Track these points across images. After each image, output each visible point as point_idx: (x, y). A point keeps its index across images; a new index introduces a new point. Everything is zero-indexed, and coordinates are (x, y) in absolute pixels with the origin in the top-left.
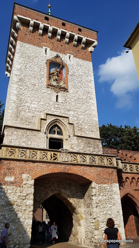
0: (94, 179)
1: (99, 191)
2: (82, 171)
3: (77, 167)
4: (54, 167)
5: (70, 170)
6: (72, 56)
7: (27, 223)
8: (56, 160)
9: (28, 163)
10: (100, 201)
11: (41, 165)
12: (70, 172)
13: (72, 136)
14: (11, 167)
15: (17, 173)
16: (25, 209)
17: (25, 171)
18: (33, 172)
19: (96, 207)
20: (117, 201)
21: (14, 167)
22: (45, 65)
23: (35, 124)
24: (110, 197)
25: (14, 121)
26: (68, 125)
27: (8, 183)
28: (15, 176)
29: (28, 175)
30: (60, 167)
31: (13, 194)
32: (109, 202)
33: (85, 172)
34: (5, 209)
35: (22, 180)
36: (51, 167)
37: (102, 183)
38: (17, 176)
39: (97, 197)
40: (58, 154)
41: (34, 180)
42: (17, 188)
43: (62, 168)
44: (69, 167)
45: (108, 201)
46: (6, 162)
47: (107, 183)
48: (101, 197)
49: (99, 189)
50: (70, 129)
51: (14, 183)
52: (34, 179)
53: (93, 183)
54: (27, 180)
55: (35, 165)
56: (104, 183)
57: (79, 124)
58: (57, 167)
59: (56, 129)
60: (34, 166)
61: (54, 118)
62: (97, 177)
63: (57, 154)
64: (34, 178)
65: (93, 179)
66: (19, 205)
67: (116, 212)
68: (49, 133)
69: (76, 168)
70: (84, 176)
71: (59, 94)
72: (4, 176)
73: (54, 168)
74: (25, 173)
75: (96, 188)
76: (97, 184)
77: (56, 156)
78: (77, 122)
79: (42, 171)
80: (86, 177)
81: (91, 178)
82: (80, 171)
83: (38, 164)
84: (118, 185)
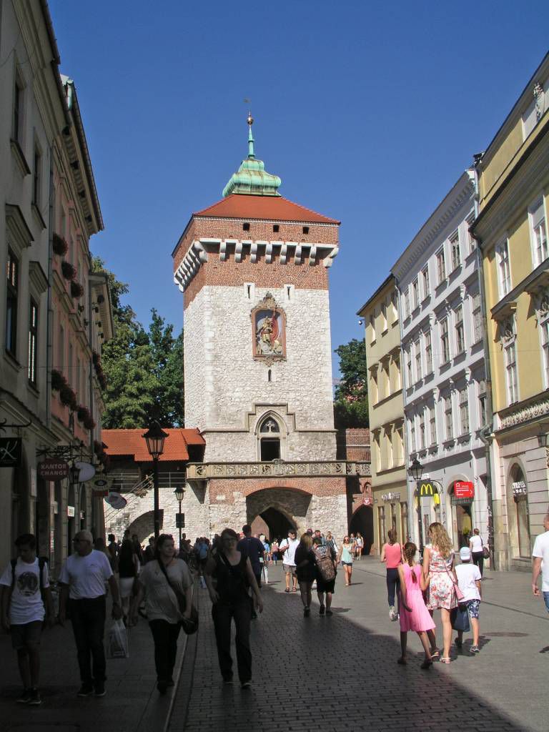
0: (315, 491)
1: (320, 504)
3: (294, 479)
5: (286, 483)
6: (292, 287)
8: (269, 473)
9: (238, 480)
10: (321, 515)
11: (252, 480)
12: (285, 486)
13: (292, 432)
14: (221, 486)
15: (227, 491)
17: (235, 488)
18: (244, 489)
20: (342, 514)
21: (224, 485)
22: (249, 320)
23: (241, 423)
24: (333, 510)
26: (286, 416)
27: (219, 502)
28: (225, 494)
29: (239, 493)
30: (273, 481)
31: (225, 512)
32: (331, 516)
33: (304, 485)
34: (220, 526)
35: (233, 498)
36: (263, 482)
37: (325, 495)
38: (228, 494)
39: (317, 511)
40: (271, 466)
41: (246, 498)
43: (276, 483)
44: (283, 480)
45: (330, 514)
46: (215, 481)
47: (331, 495)
48: (322, 511)
49: (321, 502)
50: (289, 422)
51: (226, 501)
53: (313, 496)
54: (239, 498)
56: (327, 495)
57: (302, 412)
58: (270, 482)
59: (270, 424)
60: (245, 483)
61: (266, 410)
62: (318, 489)
64: (245, 495)
65: (313, 492)
66: (233, 522)
67: (339, 527)
68: (261, 432)
69: (293, 481)
70: (302, 489)
71: (273, 368)
72: (216, 496)
74: (236, 490)
75: (316, 501)
76: (319, 497)
77: (269, 469)
78: (299, 409)
79: (253, 488)
80: (305, 490)
81: (311, 491)
83: (249, 480)
84: (345, 496)
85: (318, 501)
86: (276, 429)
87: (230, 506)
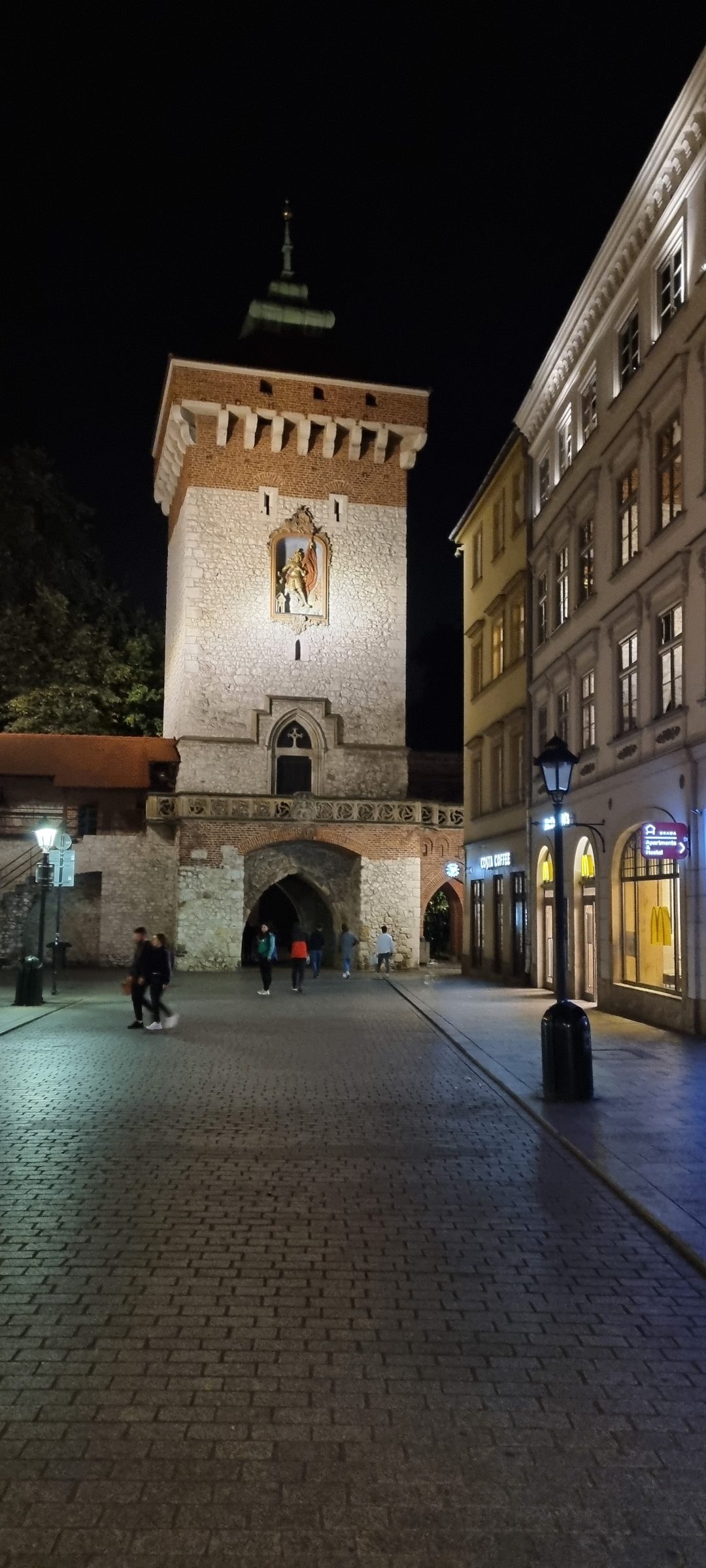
1: (375, 873)
2: (340, 834)
3: (329, 827)
5: (316, 834)
6: (344, 499)
7: (234, 926)
8: (288, 815)
9: (231, 824)
10: (375, 892)
11: (256, 826)
12: (315, 838)
13: (333, 747)
14: (201, 834)
15: (211, 844)
16: (229, 905)
17: (226, 839)
18: (241, 841)
19: (368, 902)
20: (412, 891)
21: (205, 833)
22: (266, 554)
23: (244, 728)
24: (397, 884)
26: (323, 720)
27: (197, 861)
28: (207, 848)
29: (232, 847)
30: (294, 828)
31: (207, 880)
32: (393, 894)
33: (347, 837)
34: (195, 903)
35: (221, 856)
36: (276, 830)
37: (383, 857)
38: (212, 849)
39: (369, 885)
41: (244, 857)
42: (213, 870)
43: (298, 832)
44: (312, 829)
45: (391, 891)
46: (190, 825)
47: (393, 857)
48: (376, 885)
49: (376, 870)
50: (328, 731)
51: (208, 861)
52: (242, 853)
53: (363, 858)
54: (231, 856)
56: (387, 857)
57: (352, 715)
58: (288, 830)
59: (295, 735)
60: (243, 830)
61: (288, 707)
62: (371, 847)
63: (289, 803)
65: (363, 851)
66: (219, 898)
67: (406, 913)
68: (278, 746)
69: (328, 830)
70: (344, 845)
71: (303, 637)
72: (190, 851)
73: (282, 832)
74: (226, 843)
75: (369, 868)
76: (373, 861)
77: (287, 808)
78: (348, 709)
79: (257, 839)
80: (348, 846)
81: (359, 849)
83: (251, 825)
84: (418, 860)
85: (372, 867)
86: (305, 742)
87: (216, 870)
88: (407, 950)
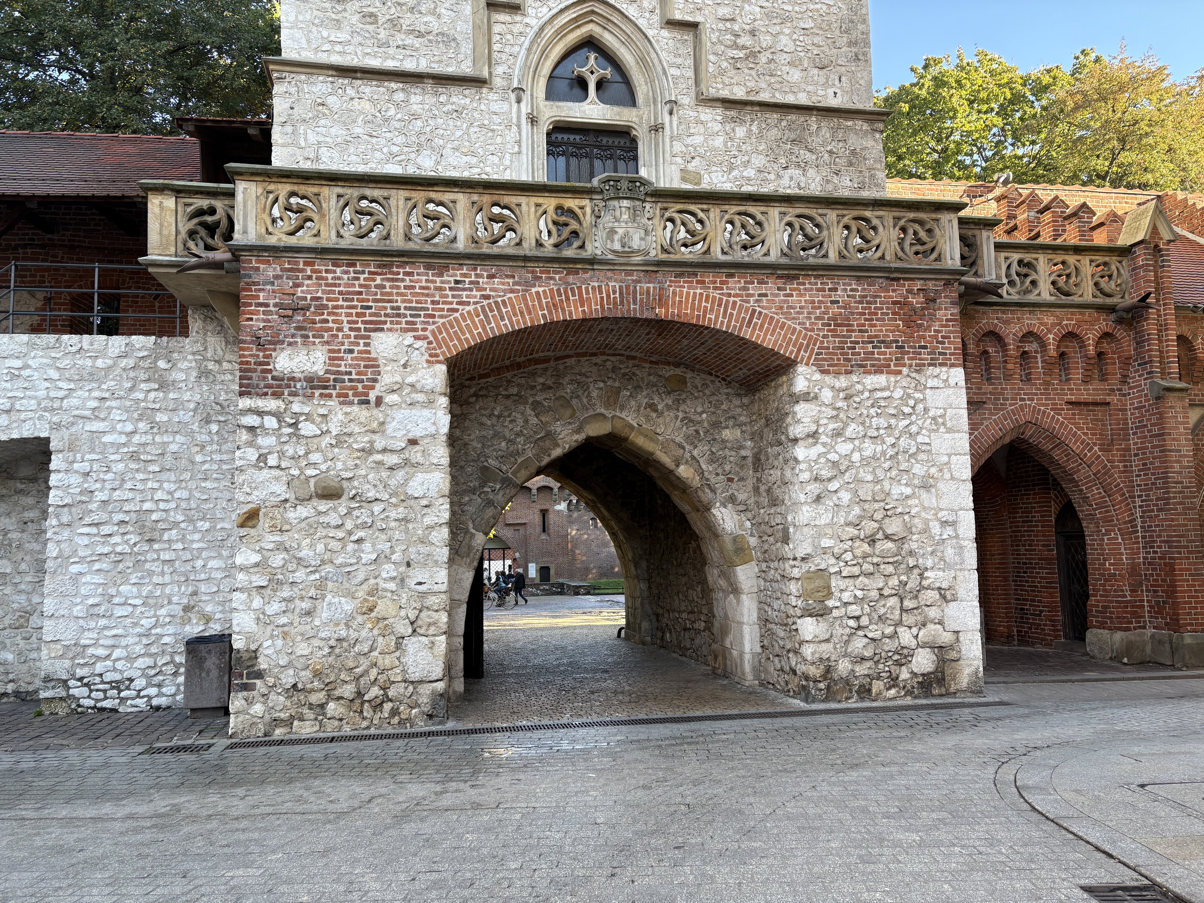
0: (808, 346)
1: (835, 413)
2: (735, 303)
3: (703, 282)
4: (558, 290)
5: (662, 301)
7: (420, 583)
8: (576, 244)
9: (401, 271)
10: (843, 468)
11: (481, 276)
12: (660, 312)
13: (693, 103)
14: (305, 299)
15: (340, 329)
16: (400, 516)
17: (386, 315)
18: (437, 319)
19: (818, 499)
20: (948, 463)
21: (319, 294)
23: (453, 44)
24: (903, 442)
25: (325, 34)
26: (665, 33)
27: (292, 383)
28: (327, 343)
29: (409, 339)
30: (596, 284)
31: (327, 440)
32: (894, 473)
33: (754, 311)
34: (291, 515)
35: (373, 366)
36: (541, 289)
37: (861, 366)
38: (343, 344)
39: (820, 449)
40: (582, 208)
41: (444, 368)
42: (348, 409)
43: (608, 296)
44: (651, 285)
45: (887, 465)
46: (271, 270)
47: (889, 366)
48: (844, 448)
49: (840, 404)
50: (679, 61)
51: (332, 383)
52: (441, 358)
53: (801, 369)
54: (405, 366)
55: (442, 282)
56: (873, 366)
57: (736, 27)
58: (579, 288)
59: (590, 67)
60: (441, 289)
62: (824, 336)
63: (579, 211)
64: (443, 353)
65: (799, 351)
66: (369, 495)
67: (936, 528)
68: (551, 95)
69: (698, 291)
70: (747, 333)
72: (270, 350)
73: (560, 295)
74: (388, 325)
75: (816, 397)
76: (828, 379)
77: (574, 225)
78: (723, 12)
79: (486, 316)
80: (758, 336)
81: (788, 344)
82: (720, 305)
83: (465, 275)
84: (958, 375)
85: (827, 395)
86: (617, 90)
87: (356, 408)
88: (946, 638)
